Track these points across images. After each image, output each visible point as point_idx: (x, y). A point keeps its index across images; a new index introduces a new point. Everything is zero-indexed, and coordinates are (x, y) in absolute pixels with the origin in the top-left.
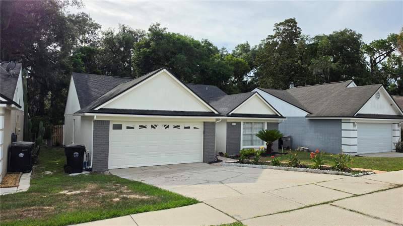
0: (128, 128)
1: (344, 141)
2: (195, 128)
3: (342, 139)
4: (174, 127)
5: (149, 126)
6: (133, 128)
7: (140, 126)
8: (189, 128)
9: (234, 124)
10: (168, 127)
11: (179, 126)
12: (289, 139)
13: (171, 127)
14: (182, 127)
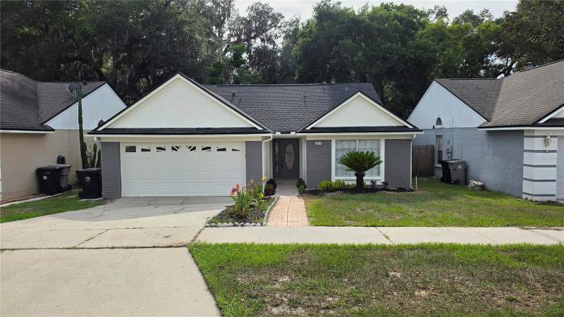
0: (143, 150)
1: (527, 172)
2: (233, 150)
3: (524, 167)
4: (203, 149)
5: (169, 148)
6: (149, 151)
7: (158, 148)
8: (224, 150)
9: (320, 143)
10: (194, 148)
11: (210, 148)
12: (460, 167)
13: (199, 148)
14: (214, 149)
